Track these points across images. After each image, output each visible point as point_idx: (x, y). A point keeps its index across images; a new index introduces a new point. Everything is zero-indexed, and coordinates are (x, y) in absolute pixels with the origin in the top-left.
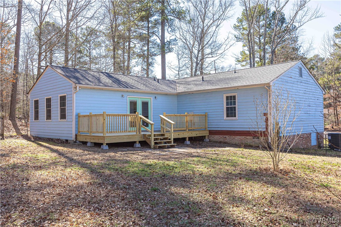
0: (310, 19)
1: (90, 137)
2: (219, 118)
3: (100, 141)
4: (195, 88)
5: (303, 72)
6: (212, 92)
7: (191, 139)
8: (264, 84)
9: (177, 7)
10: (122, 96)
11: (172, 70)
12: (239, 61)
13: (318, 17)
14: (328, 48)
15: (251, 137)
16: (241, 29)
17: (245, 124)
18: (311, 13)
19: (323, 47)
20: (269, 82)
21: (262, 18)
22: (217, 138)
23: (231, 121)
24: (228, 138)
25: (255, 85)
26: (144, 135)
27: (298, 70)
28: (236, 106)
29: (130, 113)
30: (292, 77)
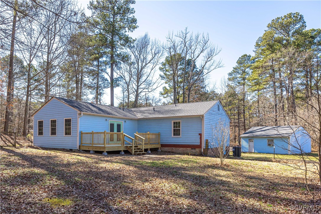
0: (215, 68)
1: (92, 147)
2: (168, 136)
3: (101, 150)
4: (151, 116)
5: (220, 108)
6: (164, 119)
7: (151, 149)
8: (200, 115)
9: (122, 53)
10: (106, 120)
11: (118, 99)
12: (162, 94)
13: (220, 67)
14: (224, 88)
15: (190, 149)
16: (164, 70)
17: (187, 140)
18: (216, 64)
19: (221, 87)
20: (203, 114)
21: (180, 63)
22: (166, 149)
23: (177, 138)
24: (174, 149)
25: (194, 116)
26: (126, 146)
27: (217, 106)
28: (181, 128)
29: (117, 132)
30: (214, 111)
